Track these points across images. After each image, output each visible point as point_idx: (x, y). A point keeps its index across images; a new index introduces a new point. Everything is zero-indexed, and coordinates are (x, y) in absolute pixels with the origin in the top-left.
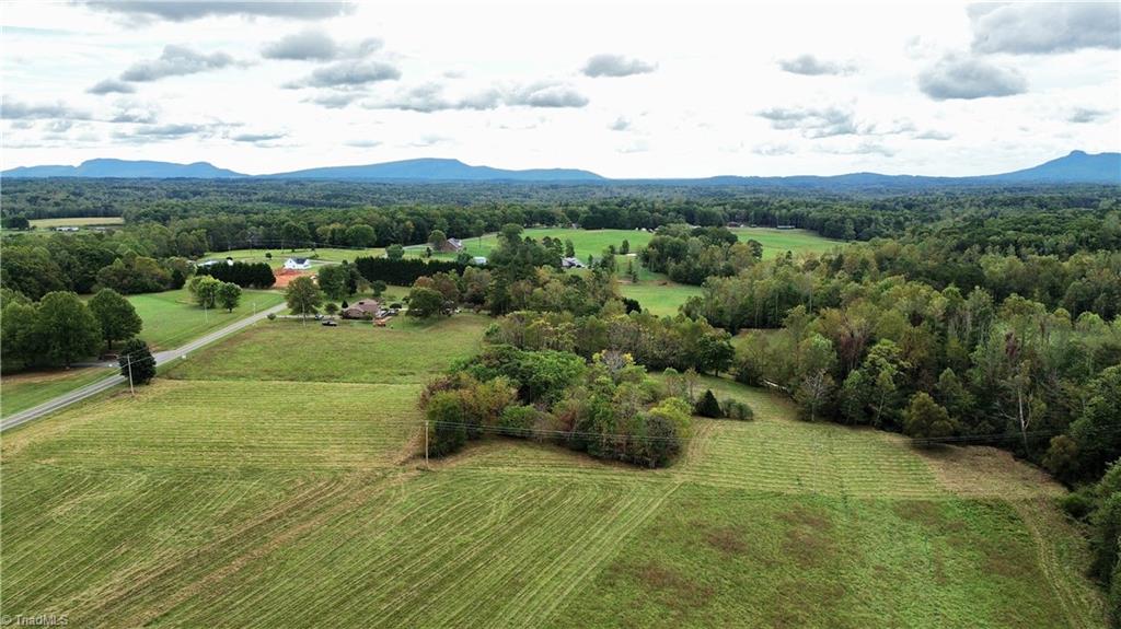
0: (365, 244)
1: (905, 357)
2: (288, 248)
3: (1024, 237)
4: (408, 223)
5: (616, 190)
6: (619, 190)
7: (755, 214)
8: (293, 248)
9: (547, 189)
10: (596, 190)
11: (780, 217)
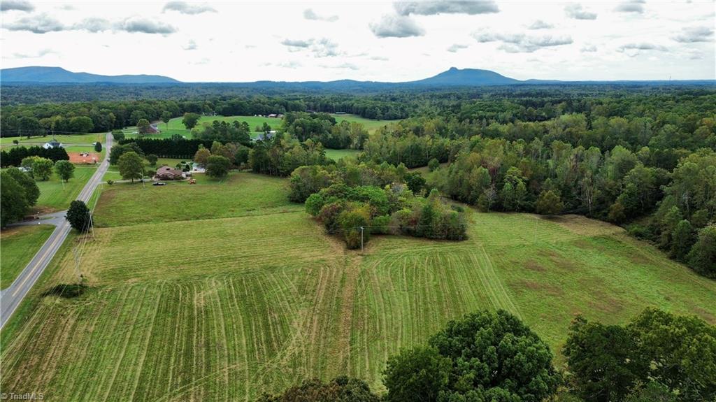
0: (87, 131)
1: (523, 175)
2: (24, 135)
3: (488, 114)
4: (111, 114)
5: (201, 90)
6: (203, 90)
7: (321, 105)
8: (29, 136)
9: (148, 89)
10: (187, 90)
11: (336, 106)
